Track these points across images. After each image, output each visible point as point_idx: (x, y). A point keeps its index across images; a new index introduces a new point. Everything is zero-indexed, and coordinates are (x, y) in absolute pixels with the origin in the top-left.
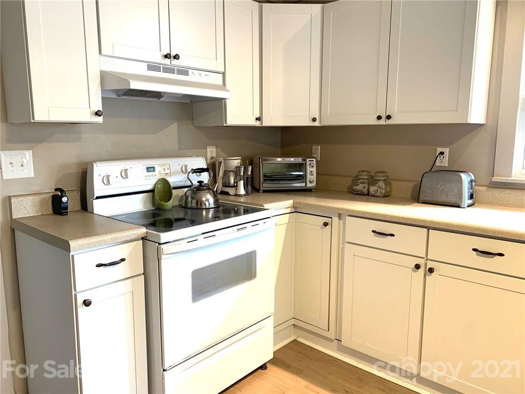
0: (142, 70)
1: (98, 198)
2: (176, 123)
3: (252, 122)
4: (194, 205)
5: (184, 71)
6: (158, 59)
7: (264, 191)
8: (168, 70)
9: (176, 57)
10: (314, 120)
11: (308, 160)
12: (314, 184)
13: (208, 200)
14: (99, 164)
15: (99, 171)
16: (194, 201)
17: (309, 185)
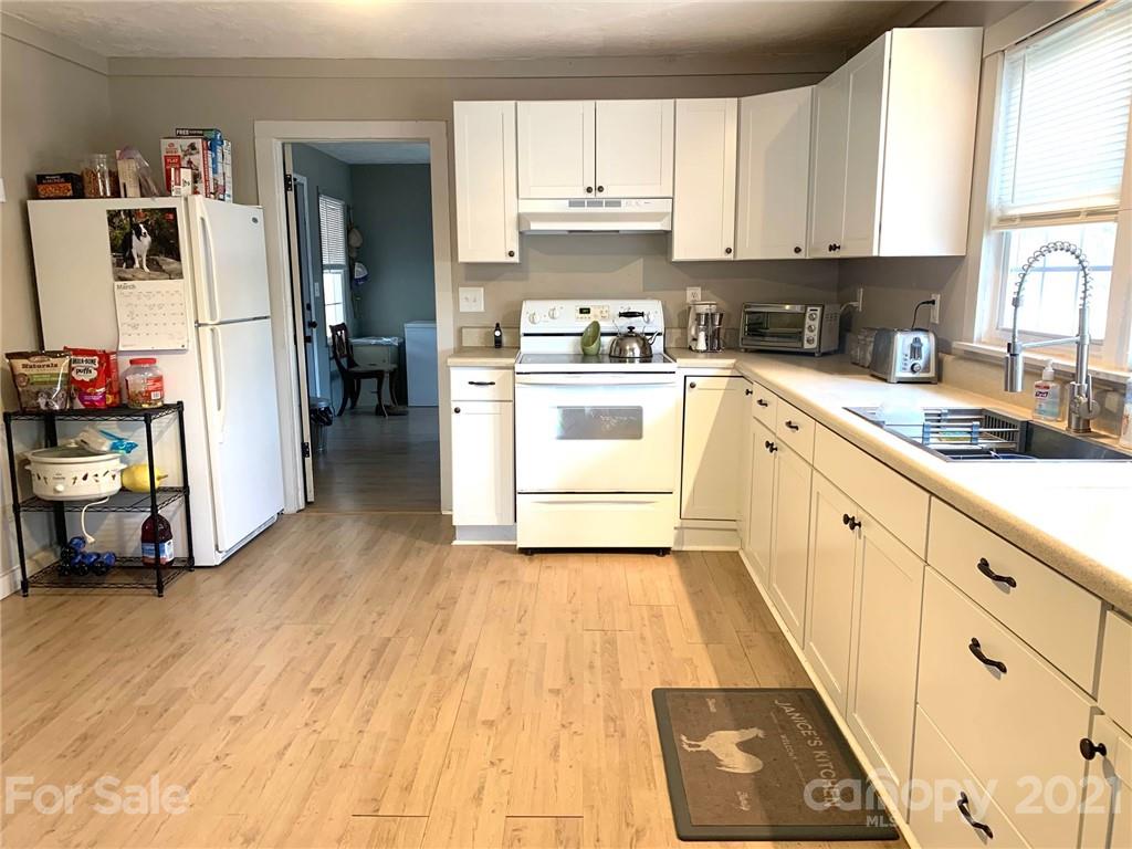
0: (563, 207)
1: (526, 335)
2: (642, 260)
3: (720, 255)
4: (617, 353)
5: (615, 203)
6: (581, 194)
7: (746, 350)
8: (591, 204)
9: (601, 189)
10: (797, 250)
11: (809, 309)
12: (814, 345)
13: (632, 350)
14: (528, 302)
15: (528, 308)
16: (618, 349)
17: (807, 346)
